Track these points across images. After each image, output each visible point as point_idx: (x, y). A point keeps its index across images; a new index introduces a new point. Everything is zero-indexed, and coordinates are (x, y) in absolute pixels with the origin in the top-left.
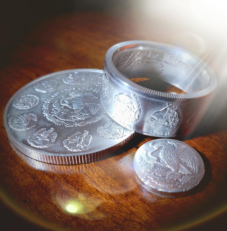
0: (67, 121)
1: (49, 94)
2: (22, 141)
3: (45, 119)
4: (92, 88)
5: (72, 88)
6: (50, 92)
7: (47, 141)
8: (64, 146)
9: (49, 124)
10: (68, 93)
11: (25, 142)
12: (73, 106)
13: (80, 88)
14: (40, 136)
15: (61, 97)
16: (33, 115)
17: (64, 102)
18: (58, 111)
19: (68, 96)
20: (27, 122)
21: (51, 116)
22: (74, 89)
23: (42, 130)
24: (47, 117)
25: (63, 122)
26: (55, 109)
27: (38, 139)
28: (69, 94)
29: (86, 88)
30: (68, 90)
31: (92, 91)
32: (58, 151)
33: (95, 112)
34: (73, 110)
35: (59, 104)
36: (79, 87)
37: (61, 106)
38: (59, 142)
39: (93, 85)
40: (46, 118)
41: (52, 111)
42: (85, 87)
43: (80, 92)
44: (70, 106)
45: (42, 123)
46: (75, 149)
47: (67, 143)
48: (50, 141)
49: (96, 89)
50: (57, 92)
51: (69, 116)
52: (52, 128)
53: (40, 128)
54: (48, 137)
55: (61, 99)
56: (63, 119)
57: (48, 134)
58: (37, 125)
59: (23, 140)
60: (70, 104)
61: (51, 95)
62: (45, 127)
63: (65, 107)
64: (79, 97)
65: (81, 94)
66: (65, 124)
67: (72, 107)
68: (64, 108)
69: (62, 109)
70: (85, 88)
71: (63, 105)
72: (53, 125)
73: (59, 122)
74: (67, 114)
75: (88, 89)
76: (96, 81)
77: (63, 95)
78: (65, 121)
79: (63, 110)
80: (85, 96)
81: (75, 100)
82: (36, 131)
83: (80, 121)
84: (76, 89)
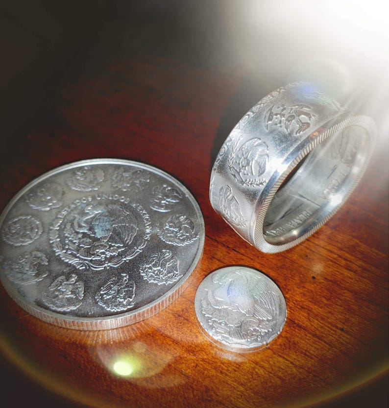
0: (93, 261)
1: (54, 211)
2: (35, 302)
3: (58, 259)
4: (116, 196)
5: (87, 197)
6: (54, 208)
7: (72, 298)
8: (99, 303)
9: (68, 269)
10: (82, 208)
11: (40, 304)
12: (96, 231)
13: (99, 197)
14: (59, 291)
15: (73, 217)
16: (39, 254)
17: (80, 226)
18: (75, 243)
19: (83, 213)
20: (34, 268)
21: (65, 253)
22: (90, 199)
23: (60, 279)
24: (61, 256)
25: (87, 262)
26: (69, 240)
27: (57, 296)
28: (84, 210)
29: (109, 197)
30: (82, 203)
31: (118, 201)
32: (92, 313)
33: (131, 239)
34: (98, 240)
35: (74, 230)
36: (97, 196)
37: (78, 233)
38: (90, 298)
39: (117, 189)
40: (60, 258)
41: (66, 244)
42: (106, 194)
43: (100, 204)
44: (91, 233)
45: (56, 268)
46: (115, 308)
47: (102, 299)
48: (77, 298)
49: (123, 197)
50: (65, 207)
51: (93, 251)
52: (74, 275)
53: (56, 277)
54: (72, 291)
55: (74, 220)
56: (86, 257)
57: (70, 286)
58: (50, 272)
59: (36, 300)
60: (91, 229)
61: (57, 214)
62: (63, 274)
63: (84, 234)
64: (101, 215)
65: (102, 207)
66: (92, 266)
67: (95, 233)
68: (83, 237)
69: (79, 238)
70: (107, 197)
71: (81, 231)
72: (73, 270)
73: (81, 263)
74: (91, 247)
75: (112, 197)
76: (120, 180)
77: (75, 212)
78: (91, 261)
79: (82, 240)
80: (109, 212)
81: (96, 220)
82: (52, 283)
83: (112, 257)
84: (94, 198)
